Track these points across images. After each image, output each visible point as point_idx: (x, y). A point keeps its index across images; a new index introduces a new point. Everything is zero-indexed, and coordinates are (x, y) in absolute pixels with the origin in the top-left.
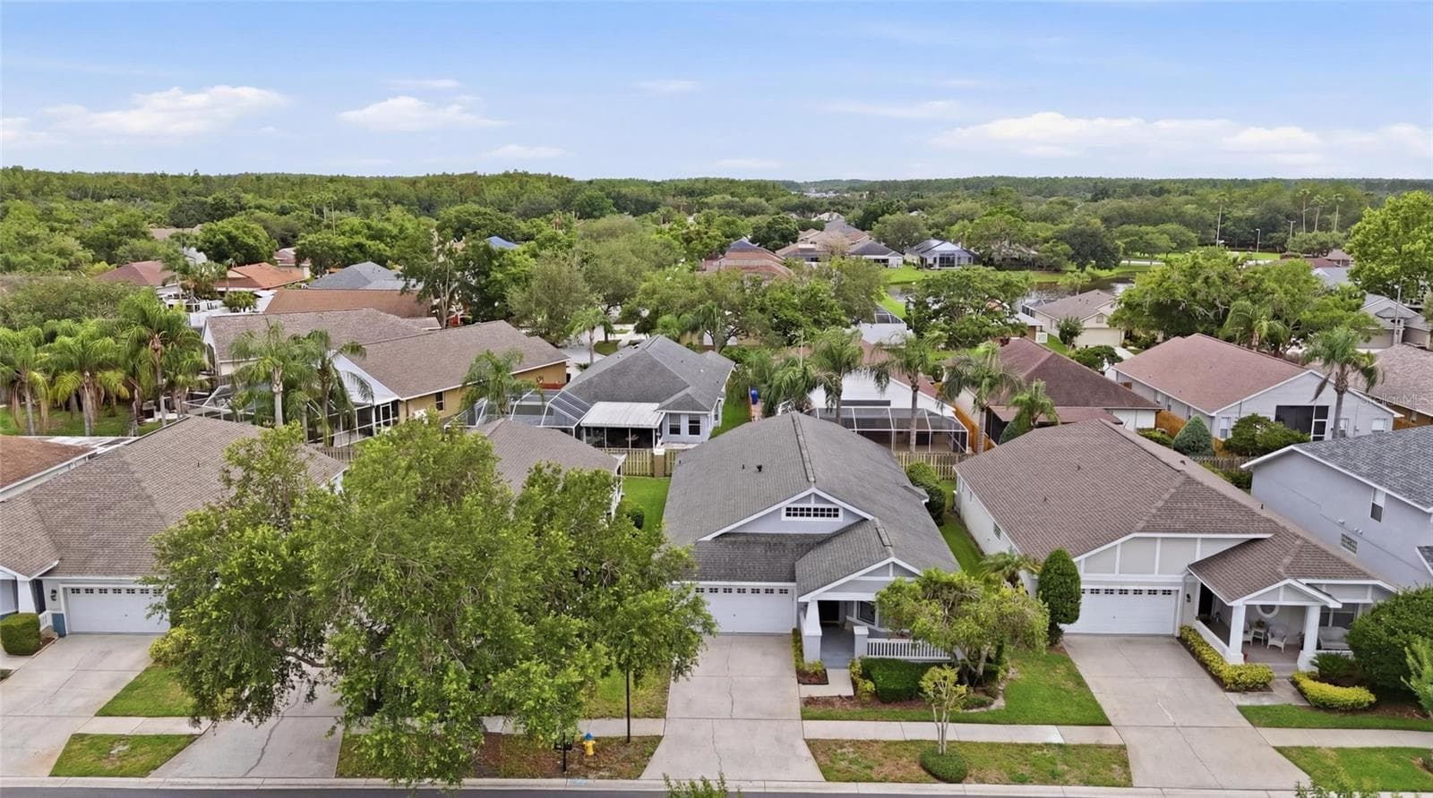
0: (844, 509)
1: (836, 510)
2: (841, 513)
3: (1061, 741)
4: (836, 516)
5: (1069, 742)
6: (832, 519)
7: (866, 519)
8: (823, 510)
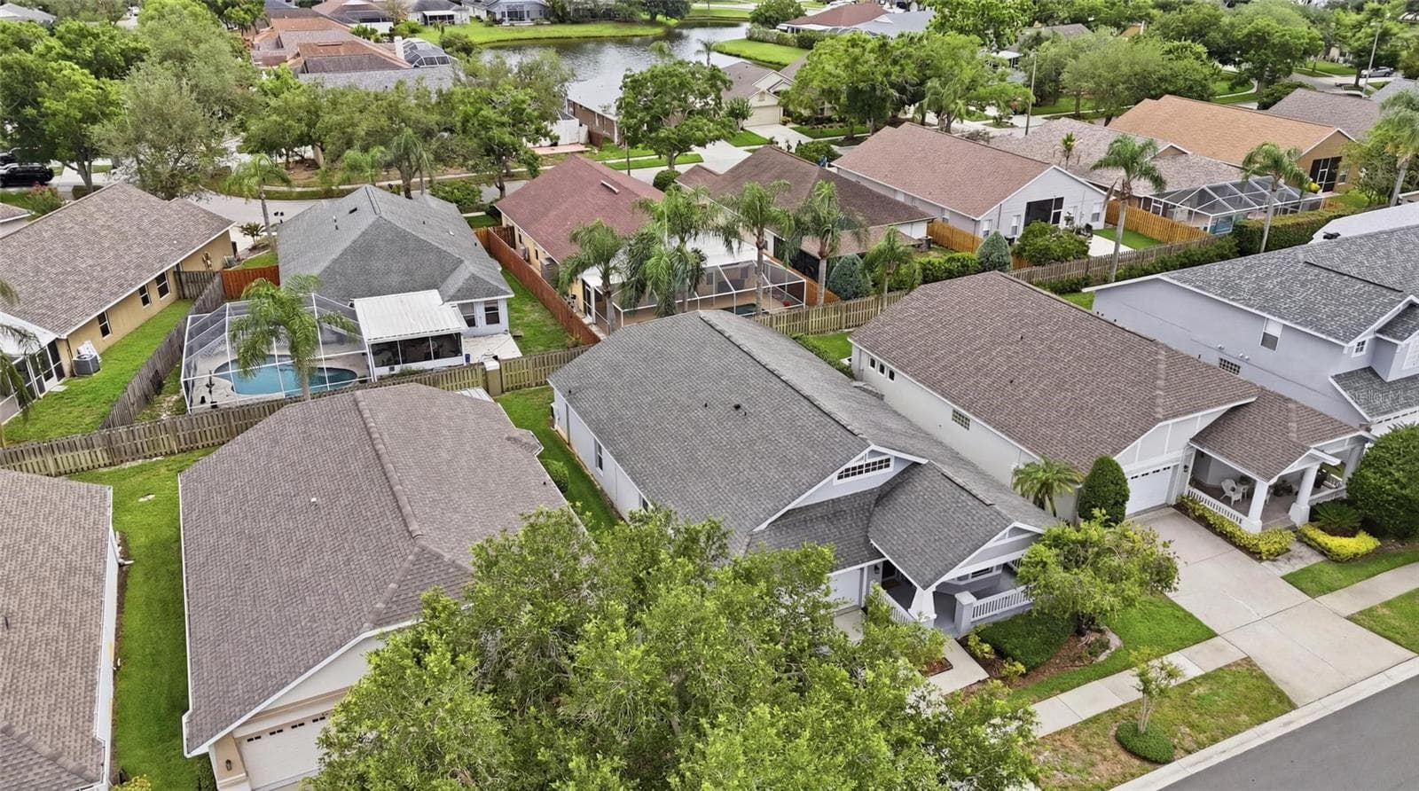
0: (896, 458)
1: (888, 460)
2: (892, 463)
3: (1203, 673)
4: (888, 466)
5: (1210, 670)
6: (884, 471)
7: (916, 464)
8: (874, 463)
